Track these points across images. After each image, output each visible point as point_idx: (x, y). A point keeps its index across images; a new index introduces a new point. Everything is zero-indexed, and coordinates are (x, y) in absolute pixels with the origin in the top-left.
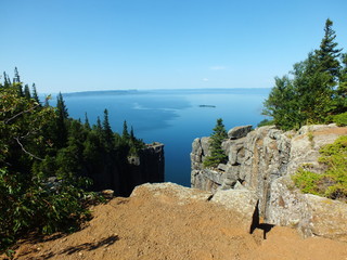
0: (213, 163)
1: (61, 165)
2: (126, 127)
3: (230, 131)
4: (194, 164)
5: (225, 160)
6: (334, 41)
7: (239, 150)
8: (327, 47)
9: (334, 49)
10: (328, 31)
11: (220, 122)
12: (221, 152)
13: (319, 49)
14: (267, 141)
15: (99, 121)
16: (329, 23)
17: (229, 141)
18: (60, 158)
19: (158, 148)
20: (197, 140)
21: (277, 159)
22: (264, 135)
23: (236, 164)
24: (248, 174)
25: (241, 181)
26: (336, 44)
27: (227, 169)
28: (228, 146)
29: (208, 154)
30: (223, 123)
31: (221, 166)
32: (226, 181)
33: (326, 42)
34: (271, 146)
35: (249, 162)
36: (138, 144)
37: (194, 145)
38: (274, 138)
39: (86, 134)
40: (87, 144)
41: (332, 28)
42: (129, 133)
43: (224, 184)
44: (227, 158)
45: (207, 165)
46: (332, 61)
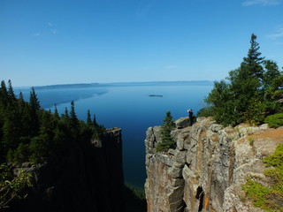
0: (163, 148)
1: (33, 152)
2: (89, 115)
3: (177, 122)
4: (148, 148)
5: (174, 146)
6: (258, 51)
7: (185, 138)
8: (253, 56)
9: (259, 57)
10: (253, 43)
11: (169, 114)
12: (171, 139)
13: (247, 57)
14: (209, 134)
15: (66, 111)
16: (254, 37)
17: (176, 130)
18: (32, 146)
19: (117, 132)
20: (150, 128)
21: (218, 150)
22: (207, 128)
23: (183, 150)
24: (194, 159)
25: (188, 165)
26: (260, 54)
27: (176, 154)
28: (176, 134)
29: (160, 141)
30: (171, 115)
31: (170, 150)
32: (175, 164)
33: (252, 51)
34: (214, 138)
35: (194, 150)
36: (100, 129)
37: (148, 133)
38: (215, 131)
39: (55, 123)
40: (57, 132)
41: (256, 41)
42: (92, 120)
43: (174, 167)
44: (176, 144)
45: (159, 150)
46: (257, 66)
